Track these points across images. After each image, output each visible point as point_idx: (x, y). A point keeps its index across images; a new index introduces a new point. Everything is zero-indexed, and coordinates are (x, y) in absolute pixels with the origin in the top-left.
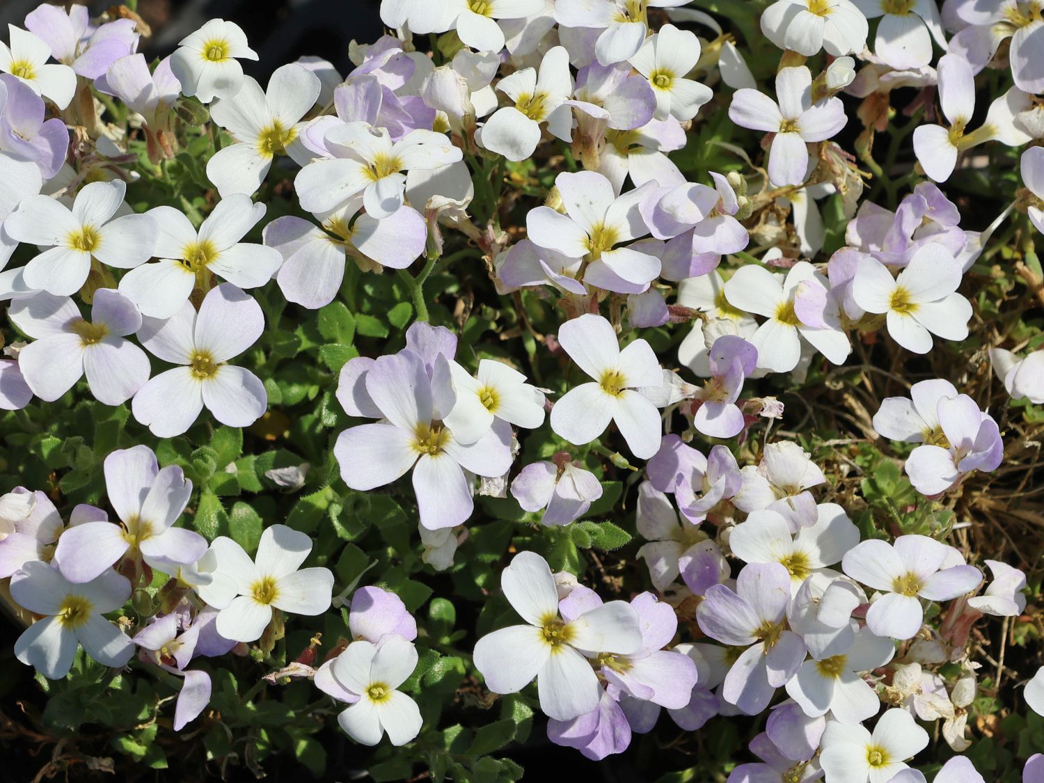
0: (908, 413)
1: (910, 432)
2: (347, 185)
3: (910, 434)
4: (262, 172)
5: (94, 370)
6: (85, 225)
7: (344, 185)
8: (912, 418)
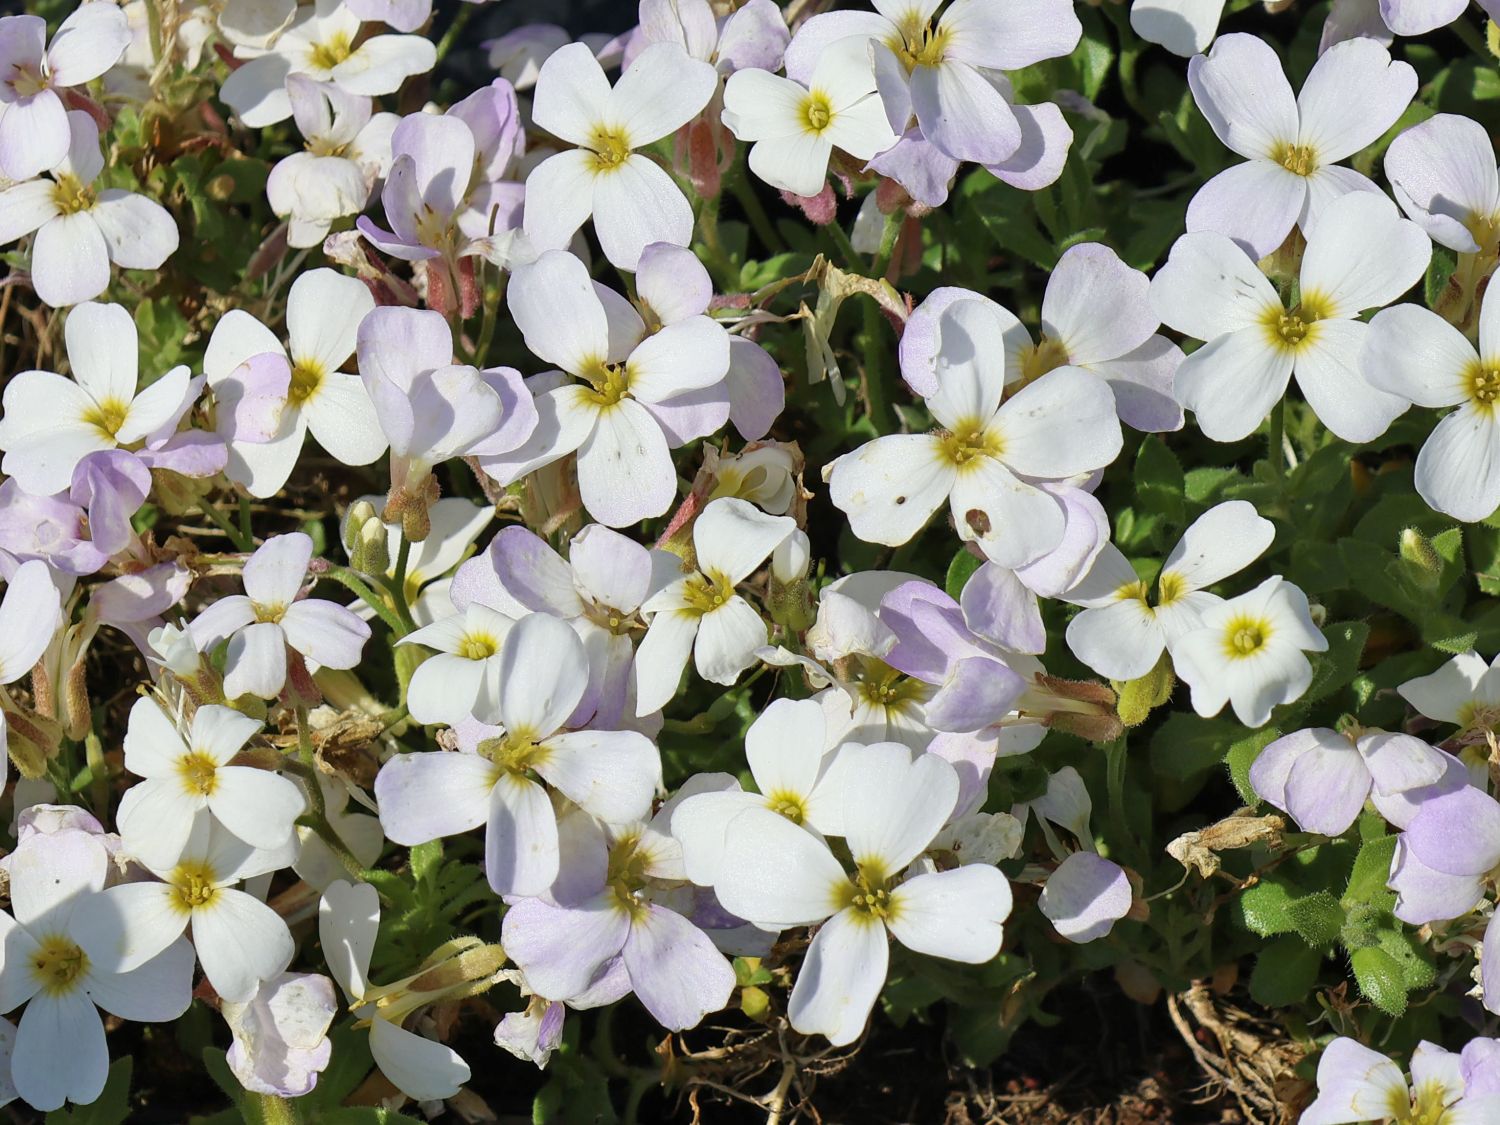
0: (119, 242)
1: (119, 206)
2: (1032, 414)
3: (118, 201)
4: (1180, 555)
5: (1482, 165)
6: (1487, 418)
7: (1038, 413)
8: (115, 228)
